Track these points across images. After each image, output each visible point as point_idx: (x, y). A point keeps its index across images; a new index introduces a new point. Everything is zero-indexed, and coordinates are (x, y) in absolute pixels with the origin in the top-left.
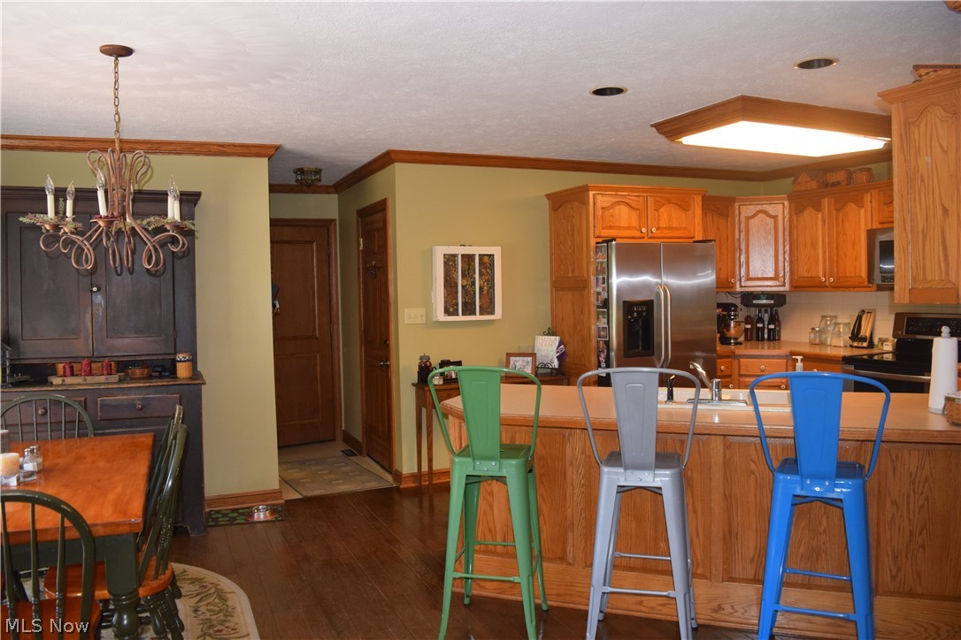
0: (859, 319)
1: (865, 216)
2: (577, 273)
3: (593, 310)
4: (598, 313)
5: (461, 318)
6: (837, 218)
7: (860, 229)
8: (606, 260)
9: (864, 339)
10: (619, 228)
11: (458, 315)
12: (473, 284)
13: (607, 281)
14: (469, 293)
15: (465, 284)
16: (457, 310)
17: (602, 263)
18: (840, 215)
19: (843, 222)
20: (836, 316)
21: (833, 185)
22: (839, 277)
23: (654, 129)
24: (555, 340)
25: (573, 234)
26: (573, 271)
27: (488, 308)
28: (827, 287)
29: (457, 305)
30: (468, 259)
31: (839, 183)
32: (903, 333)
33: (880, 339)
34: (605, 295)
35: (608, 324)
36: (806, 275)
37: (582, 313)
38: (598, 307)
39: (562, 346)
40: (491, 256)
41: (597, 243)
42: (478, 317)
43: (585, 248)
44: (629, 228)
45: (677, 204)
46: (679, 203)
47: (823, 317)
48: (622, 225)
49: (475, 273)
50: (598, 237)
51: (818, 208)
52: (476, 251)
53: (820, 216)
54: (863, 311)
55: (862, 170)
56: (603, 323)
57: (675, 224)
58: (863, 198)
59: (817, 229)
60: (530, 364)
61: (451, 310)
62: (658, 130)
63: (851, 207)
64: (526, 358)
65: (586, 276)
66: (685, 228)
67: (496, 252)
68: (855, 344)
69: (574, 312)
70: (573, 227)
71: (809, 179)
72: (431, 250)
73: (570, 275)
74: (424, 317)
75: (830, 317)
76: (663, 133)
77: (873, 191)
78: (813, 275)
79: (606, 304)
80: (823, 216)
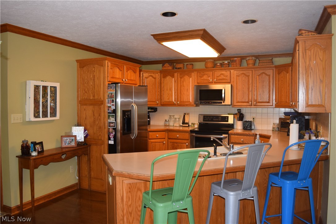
0: (184, 116)
1: (192, 81)
2: (96, 97)
3: (107, 115)
4: (109, 116)
5: (41, 119)
6: (181, 81)
7: (190, 85)
8: (115, 92)
9: (187, 123)
10: (116, 78)
11: (40, 118)
12: (47, 101)
13: (114, 101)
14: (45, 106)
15: (43, 101)
16: (39, 115)
17: (112, 94)
18: (182, 79)
19: (183, 82)
20: (174, 116)
21: (179, 68)
22: (181, 102)
23: (152, 37)
24: (82, 128)
25: (94, 80)
26: (94, 96)
27: (54, 114)
28: (176, 105)
29: (39, 112)
30: (45, 88)
31: (181, 68)
32: (202, 121)
33: (192, 123)
34: (113, 108)
35: (116, 120)
36: (167, 100)
37: (100, 115)
38: (109, 113)
39: (87, 131)
40: (55, 88)
41: (108, 84)
42: (49, 118)
43: (102, 86)
44: (119, 78)
45: (132, 70)
46: (133, 70)
47: (170, 116)
48: (117, 77)
49: (47, 95)
50: (109, 81)
51: (173, 76)
52: (49, 84)
53: (173, 79)
54: (185, 114)
55: (190, 64)
56: (112, 120)
57: (132, 79)
58: (191, 74)
59: (172, 84)
60: (74, 140)
61: (36, 115)
62: (154, 37)
63: (186, 77)
64: (71, 138)
65: (102, 98)
66: (135, 80)
67: (57, 85)
68: (184, 125)
69: (94, 115)
70: (94, 76)
71: (169, 66)
72: (26, 82)
73: (92, 98)
74: (22, 119)
75: (173, 116)
76: (156, 39)
77: (195, 72)
78: (171, 101)
79: (115, 111)
80: (175, 79)
